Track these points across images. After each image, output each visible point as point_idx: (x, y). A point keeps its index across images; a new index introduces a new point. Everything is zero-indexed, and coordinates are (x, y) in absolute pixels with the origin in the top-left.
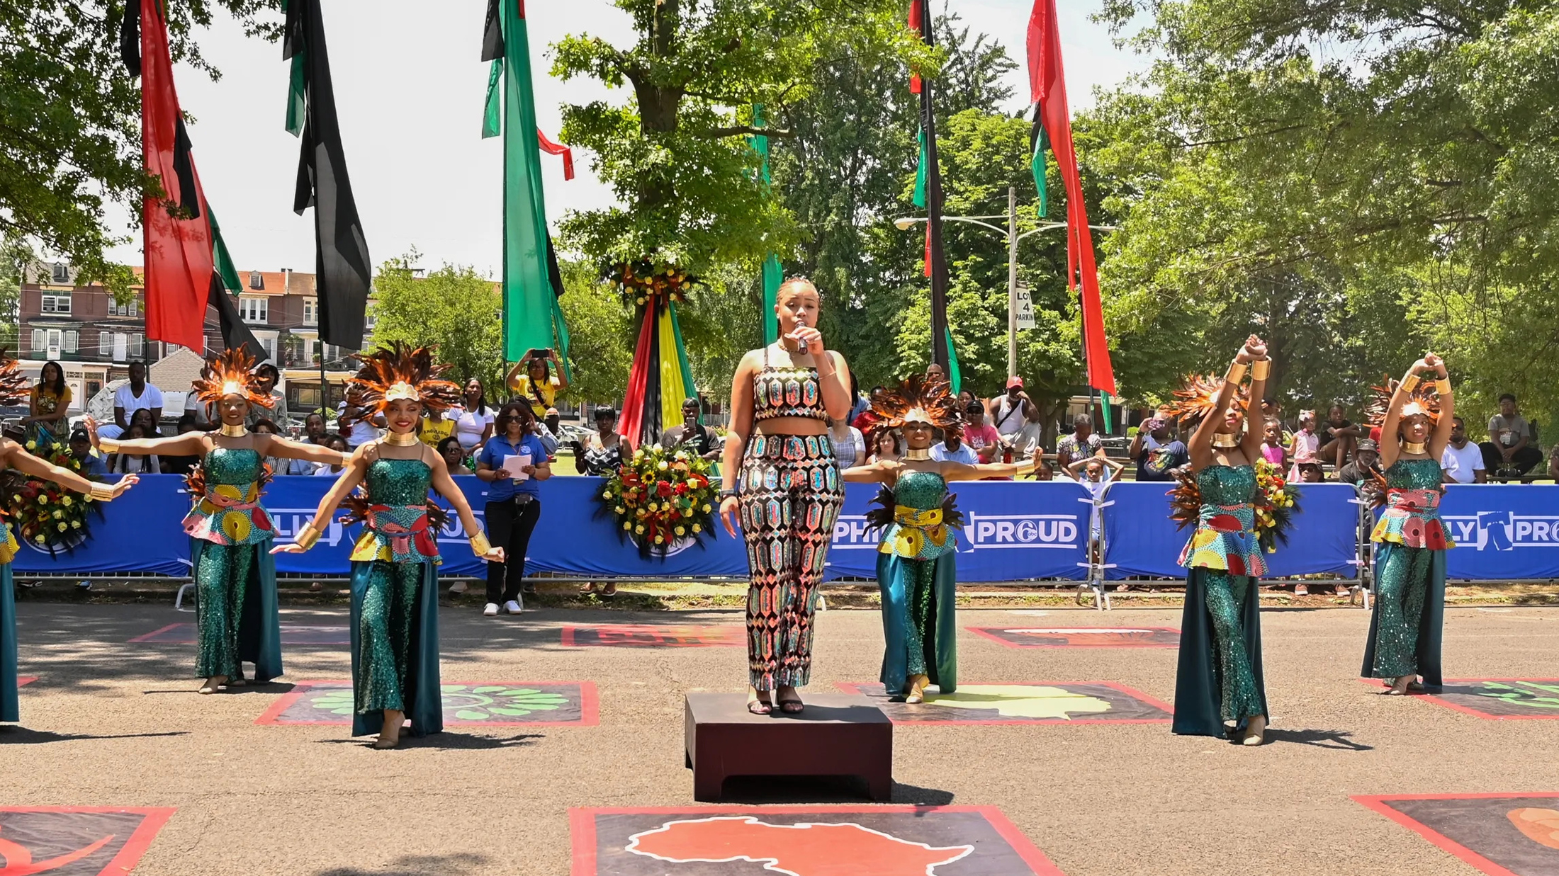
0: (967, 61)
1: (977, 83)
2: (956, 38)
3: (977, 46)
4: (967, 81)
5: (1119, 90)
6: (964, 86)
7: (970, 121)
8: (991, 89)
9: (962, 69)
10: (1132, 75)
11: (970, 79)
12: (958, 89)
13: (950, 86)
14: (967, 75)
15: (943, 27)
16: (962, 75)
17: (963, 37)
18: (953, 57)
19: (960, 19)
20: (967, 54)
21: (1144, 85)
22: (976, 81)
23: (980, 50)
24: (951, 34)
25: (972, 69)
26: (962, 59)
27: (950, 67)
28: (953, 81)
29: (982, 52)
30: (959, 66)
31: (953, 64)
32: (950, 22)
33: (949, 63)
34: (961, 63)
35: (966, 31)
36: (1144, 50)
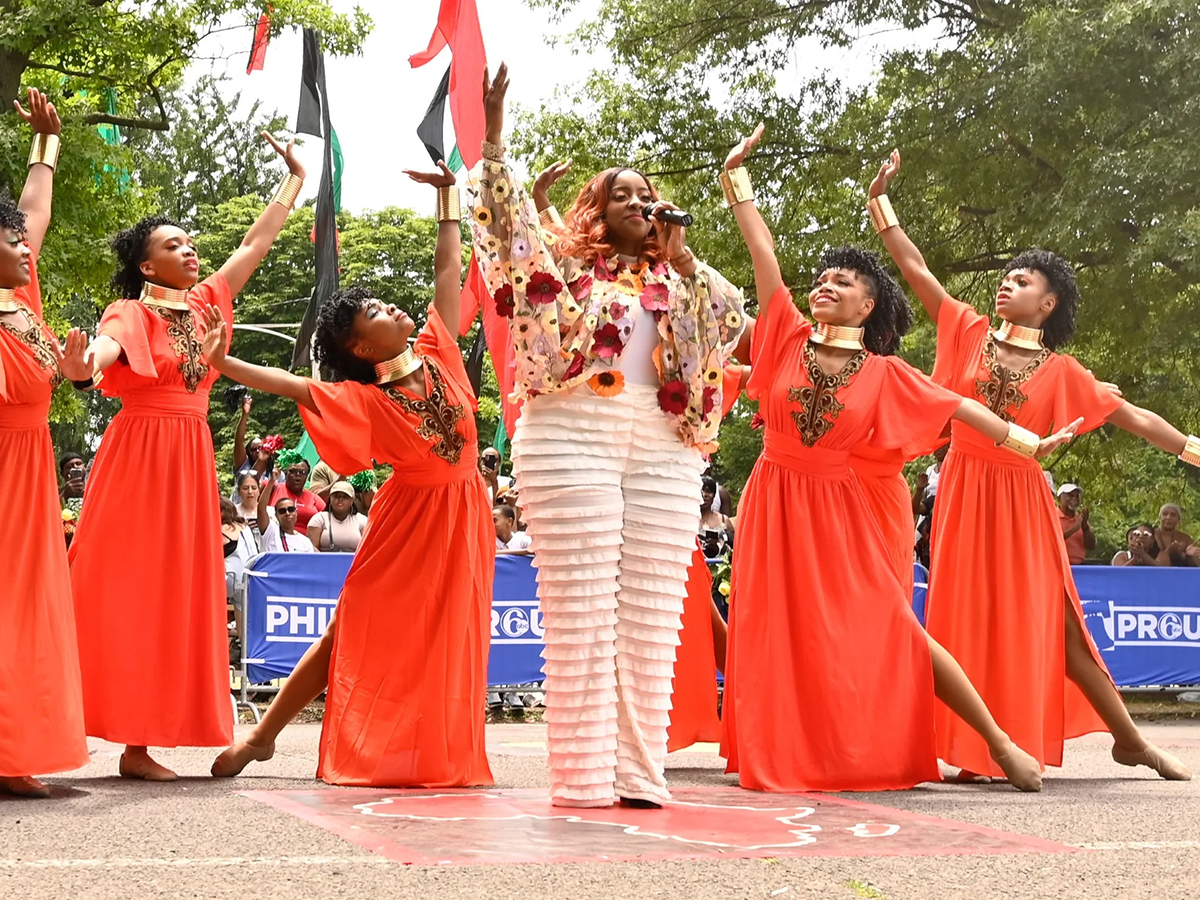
0: (239, 134)
1: (252, 163)
2: (225, 103)
3: (252, 115)
4: (239, 161)
5: (543, 107)
6: (235, 167)
7: (245, 210)
8: (270, 171)
9: (233, 145)
10: (561, 89)
11: (243, 158)
12: (227, 170)
13: (216, 167)
14: (240, 153)
15: (209, 89)
16: (232, 153)
17: (235, 103)
18: (221, 128)
19: (230, 79)
20: (239, 126)
21: (576, 100)
22: (250, 159)
23: (256, 121)
24: (218, 100)
25: (246, 145)
26: (233, 132)
27: (216, 142)
28: (220, 160)
29: (259, 124)
30: (229, 141)
31: (221, 138)
32: (217, 84)
33: (215, 137)
34: (231, 137)
35: (238, 95)
36: (583, 50)
